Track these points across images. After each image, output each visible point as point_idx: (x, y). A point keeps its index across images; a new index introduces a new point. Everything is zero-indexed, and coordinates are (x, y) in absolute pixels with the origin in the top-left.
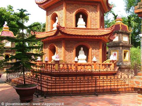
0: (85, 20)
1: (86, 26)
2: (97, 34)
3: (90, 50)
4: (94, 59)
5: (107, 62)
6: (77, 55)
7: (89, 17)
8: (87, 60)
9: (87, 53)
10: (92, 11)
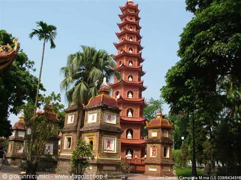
0: (132, 134)
1: (132, 137)
2: (138, 143)
3: (134, 152)
4: (136, 157)
5: (143, 158)
6: (127, 154)
7: (134, 133)
8: (132, 157)
9: (132, 153)
10: (136, 129)
